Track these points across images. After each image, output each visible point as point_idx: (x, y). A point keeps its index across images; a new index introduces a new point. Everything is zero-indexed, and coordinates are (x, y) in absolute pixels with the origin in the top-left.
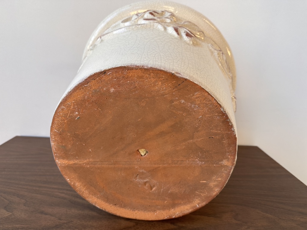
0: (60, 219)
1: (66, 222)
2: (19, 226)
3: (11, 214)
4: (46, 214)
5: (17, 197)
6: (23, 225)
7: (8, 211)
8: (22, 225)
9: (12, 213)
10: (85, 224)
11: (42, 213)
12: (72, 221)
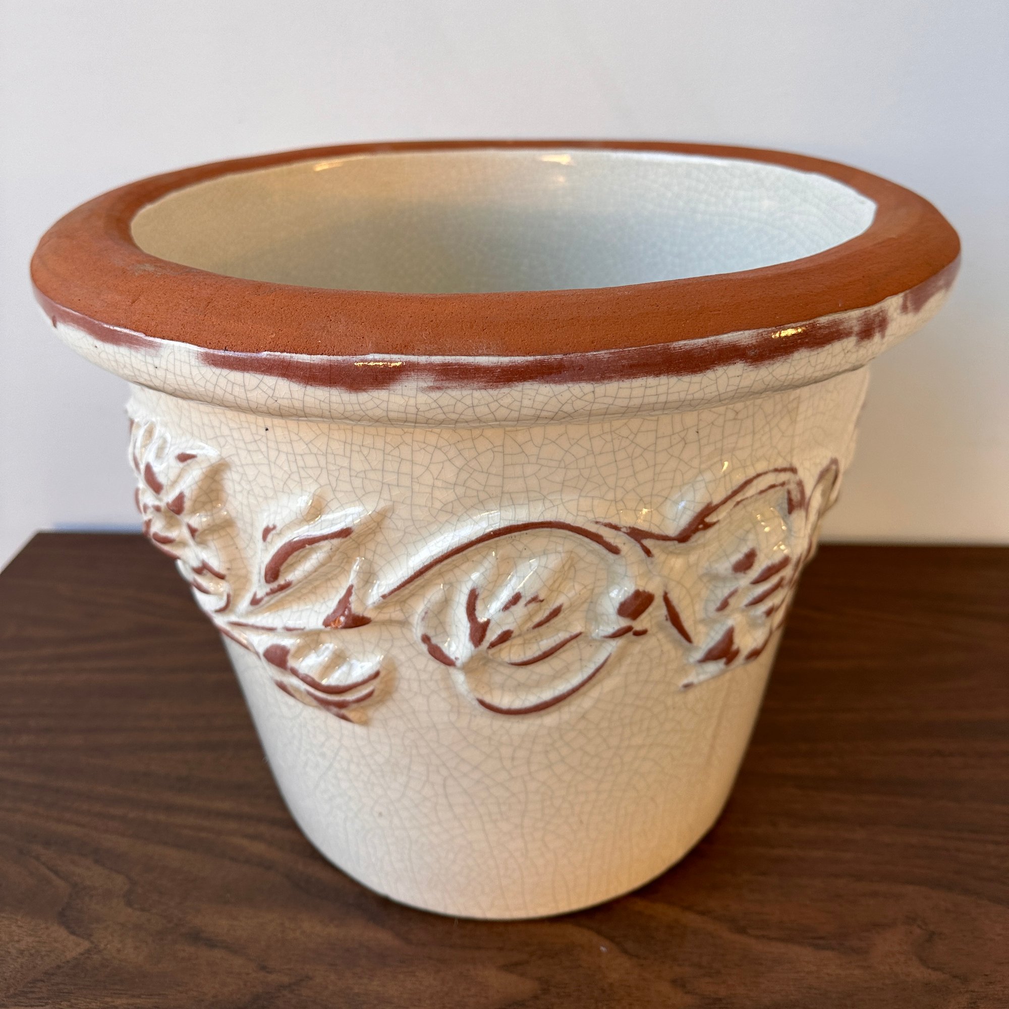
0: (263, 968)
1: (286, 980)
2: (124, 1001)
3: (86, 945)
4: (211, 944)
5: (96, 862)
6: (139, 997)
7: (73, 933)
8: (133, 996)
9: (92, 942)
10: (356, 991)
11: (196, 937)
12: (311, 979)
